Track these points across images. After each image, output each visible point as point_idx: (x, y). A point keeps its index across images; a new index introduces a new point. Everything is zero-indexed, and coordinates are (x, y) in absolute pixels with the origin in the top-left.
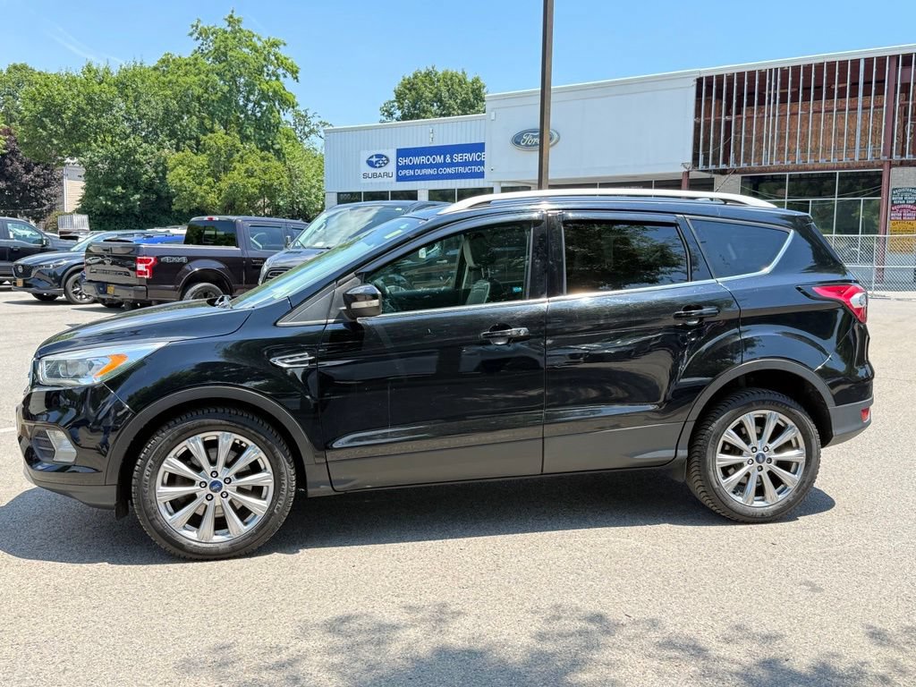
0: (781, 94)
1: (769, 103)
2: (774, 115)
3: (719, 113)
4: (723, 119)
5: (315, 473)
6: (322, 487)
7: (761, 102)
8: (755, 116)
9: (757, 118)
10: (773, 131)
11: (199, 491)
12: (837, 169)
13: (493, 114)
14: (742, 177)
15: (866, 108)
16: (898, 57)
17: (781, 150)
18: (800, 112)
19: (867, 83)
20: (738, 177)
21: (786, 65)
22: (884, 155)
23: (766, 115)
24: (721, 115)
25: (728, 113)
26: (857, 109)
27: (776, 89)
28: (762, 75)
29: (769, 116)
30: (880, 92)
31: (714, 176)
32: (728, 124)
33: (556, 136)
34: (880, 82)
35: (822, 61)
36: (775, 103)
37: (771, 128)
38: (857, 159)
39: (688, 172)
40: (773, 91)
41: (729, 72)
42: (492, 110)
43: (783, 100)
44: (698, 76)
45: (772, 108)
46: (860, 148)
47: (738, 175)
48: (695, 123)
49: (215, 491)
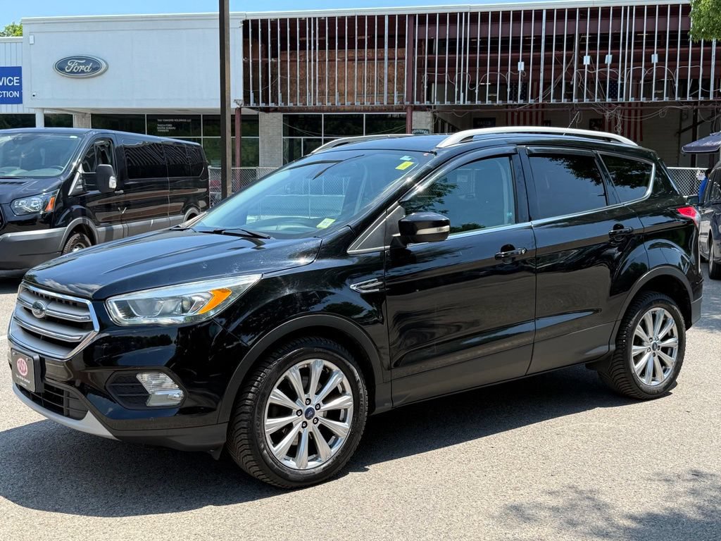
0: (319, 41)
1: (310, 49)
2: (315, 61)
3: (265, 55)
4: (270, 61)
5: (382, 392)
6: (386, 404)
7: (303, 47)
8: (298, 60)
9: (300, 62)
10: (315, 76)
11: (296, 419)
12: (365, 111)
13: (31, 38)
14: (284, 115)
15: (391, 59)
16: (415, 16)
17: (322, 93)
18: (337, 59)
19: (391, 37)
20: (280, 115)
21: (322, 16)
22: (407, 101)
23: (308, 60)
24: (268, 57)
25: (274, 55)
26: (384, 59)
27: (315, 36)
28: (303, 22)
29: (310, 61)
30: (401, 45)
31: (260, 113)
32: (274, 65)
33: (104, 65)
34: (402, 36)
35: (353, 14)
36: (315, 49)
37: (312, 71)
38: (385, 103)
39: (240, 109)
40: (313, 37)
41: (273, 17)
42: (31, 33)
43: (322, 47)
44: (244, 18)
45: (312, 54)
46: (388, 93)
47: (280, 114)
48: (244, 62)
49: (309, 418)
